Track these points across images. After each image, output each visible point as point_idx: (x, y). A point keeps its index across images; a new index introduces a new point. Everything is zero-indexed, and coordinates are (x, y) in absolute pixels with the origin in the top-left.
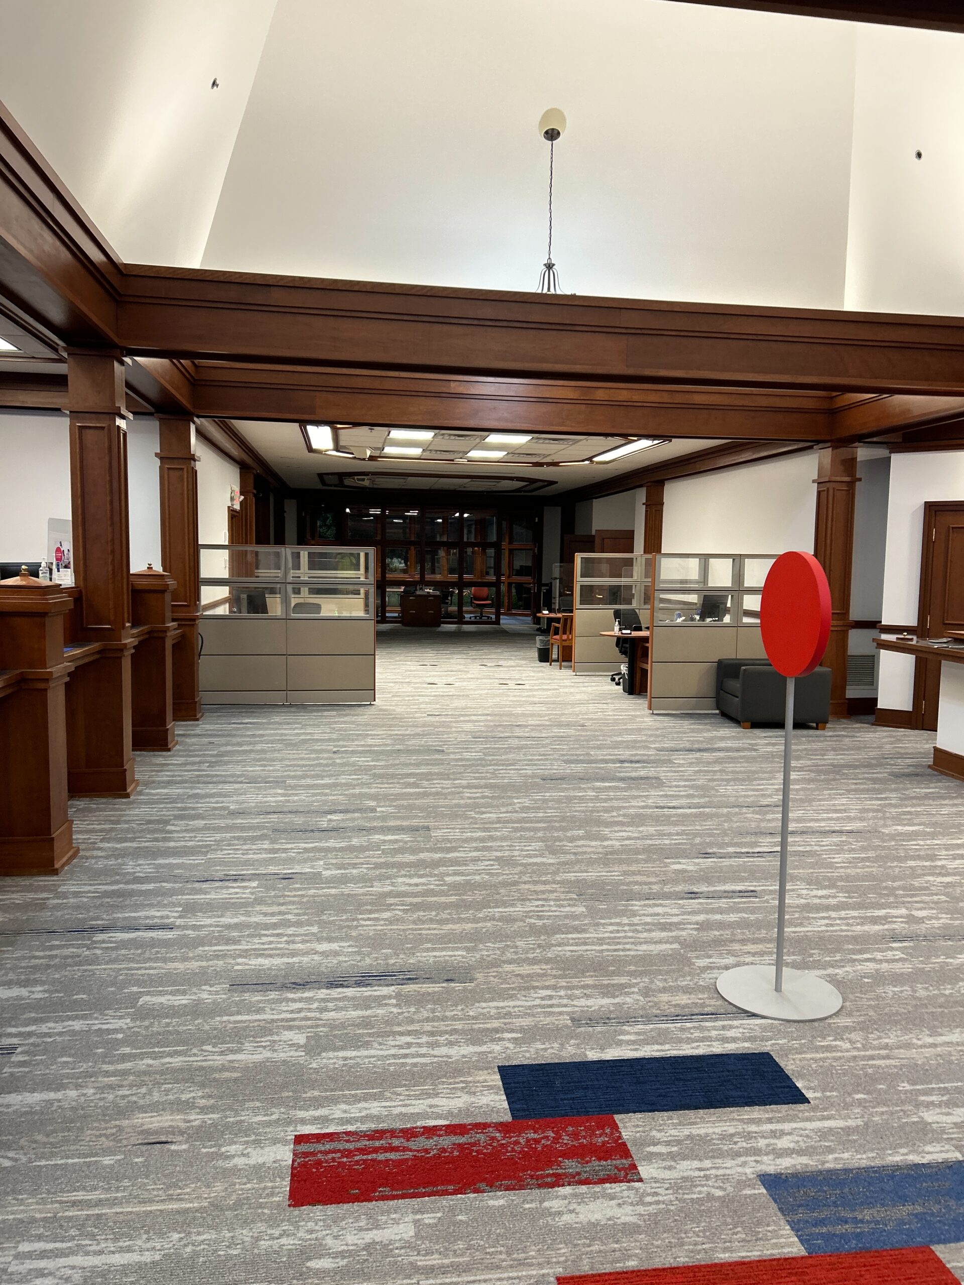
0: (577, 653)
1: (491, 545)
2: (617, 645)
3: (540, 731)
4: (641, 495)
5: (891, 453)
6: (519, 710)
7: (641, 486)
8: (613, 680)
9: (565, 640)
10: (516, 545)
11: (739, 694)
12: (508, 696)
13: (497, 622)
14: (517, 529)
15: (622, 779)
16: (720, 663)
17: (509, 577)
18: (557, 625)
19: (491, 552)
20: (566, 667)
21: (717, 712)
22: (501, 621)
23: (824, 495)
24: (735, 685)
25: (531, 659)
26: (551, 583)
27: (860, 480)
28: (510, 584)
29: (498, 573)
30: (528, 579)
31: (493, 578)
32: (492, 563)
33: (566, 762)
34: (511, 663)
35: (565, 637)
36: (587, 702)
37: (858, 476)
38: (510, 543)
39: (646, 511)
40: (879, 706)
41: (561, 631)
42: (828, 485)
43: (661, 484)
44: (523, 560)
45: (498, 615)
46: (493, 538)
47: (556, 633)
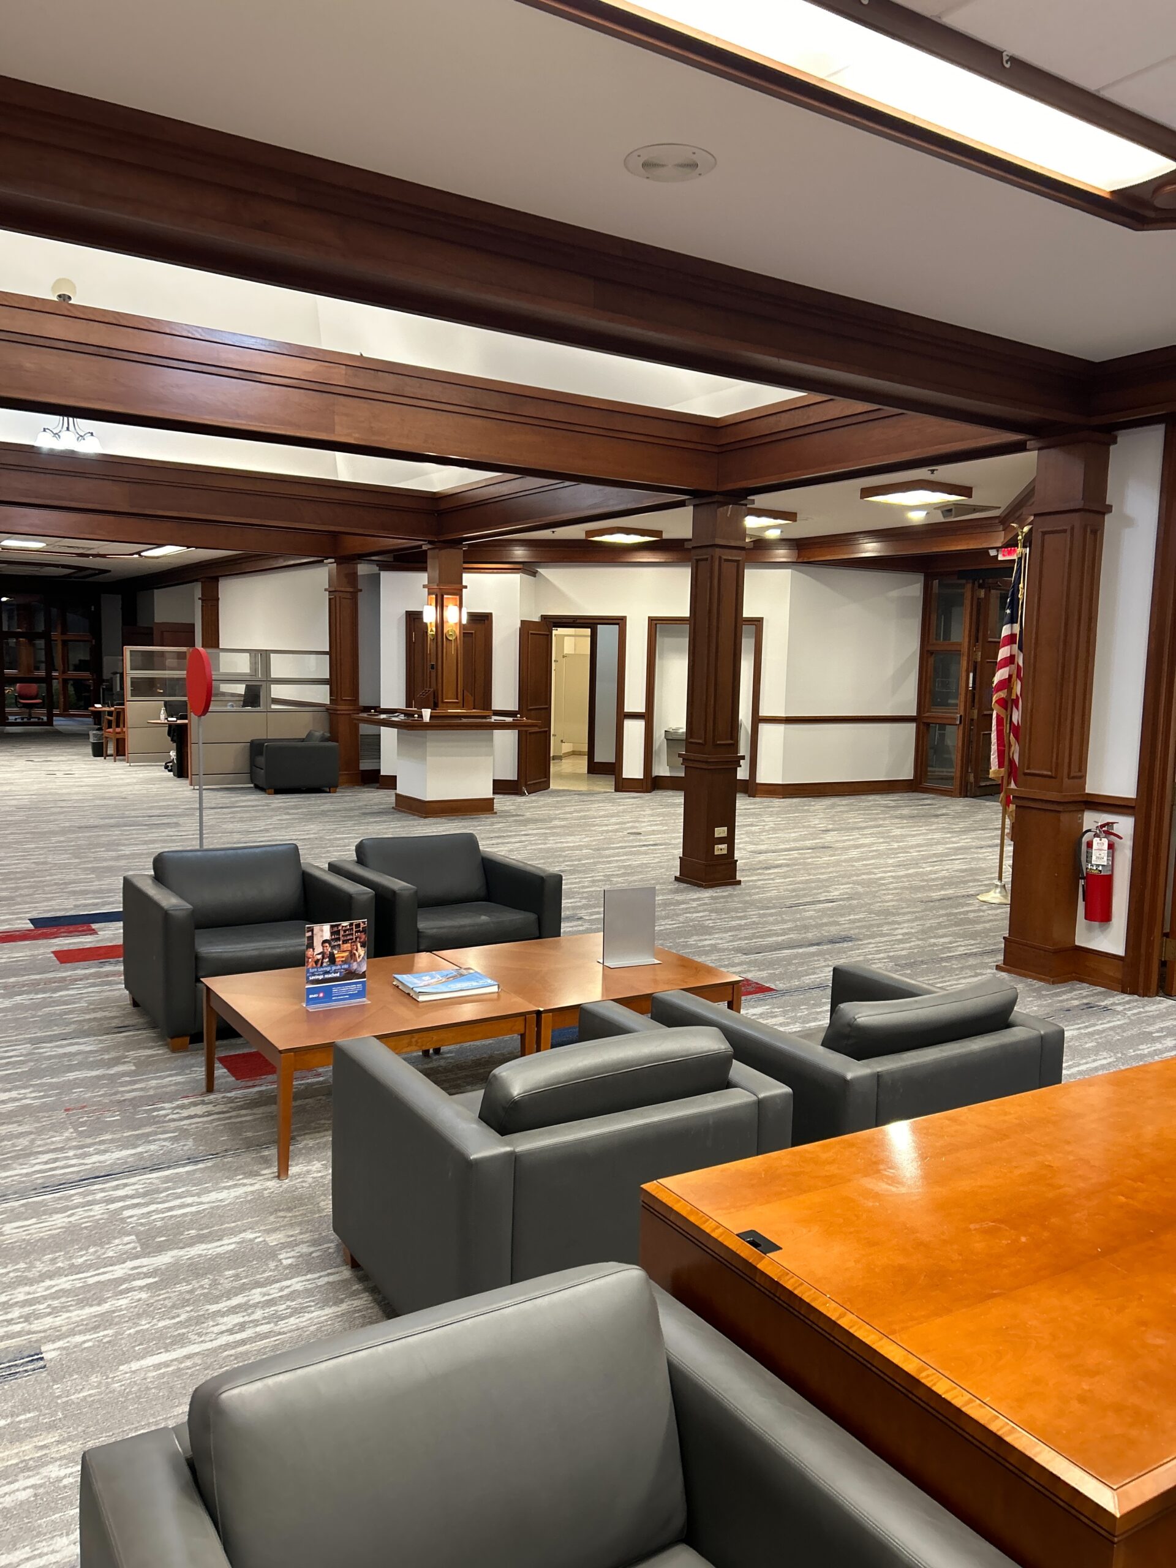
0: (130, 745)
1: (40, 636)
2: (169, 734)
3: (82, 803)
4: (197, 590)
5: (380, 570)
6: (64, 791)
7: (196, 580)
8: (166, 767)
9: (117, 733)
10: (70, 636)
11: (264, 767)
12: (55, 782)
13: (50, 723)
14: (70, 617)
15: (146, 825)
16: (252, 743)
17: (64, 672)
18: (110, 718)
19: (41, 643)
20: (121, 760)
21: (252, 785)
22: (54, 723)
23: (333, 601)
24: (261, 760)
25: (86, 755)
26: (112, 678)
27: (361, 590)
28: (65, 682)
29: (50, 667)
30: (86, 675)
31: (42, 673)
32: (42, 656)
33: (101, 819)
34: (60, 758)
35: (118, 730)
36: (135, 784)
37: (359, 588)
38: (63, 633)
39: (202, 606)
40: (382, 774)
41: (114, 724)
42: (337, 594)
43: (216, 580)
44: (80, 654)
45: (50, 716)
46: (41, 627)
47: (110, 727)
